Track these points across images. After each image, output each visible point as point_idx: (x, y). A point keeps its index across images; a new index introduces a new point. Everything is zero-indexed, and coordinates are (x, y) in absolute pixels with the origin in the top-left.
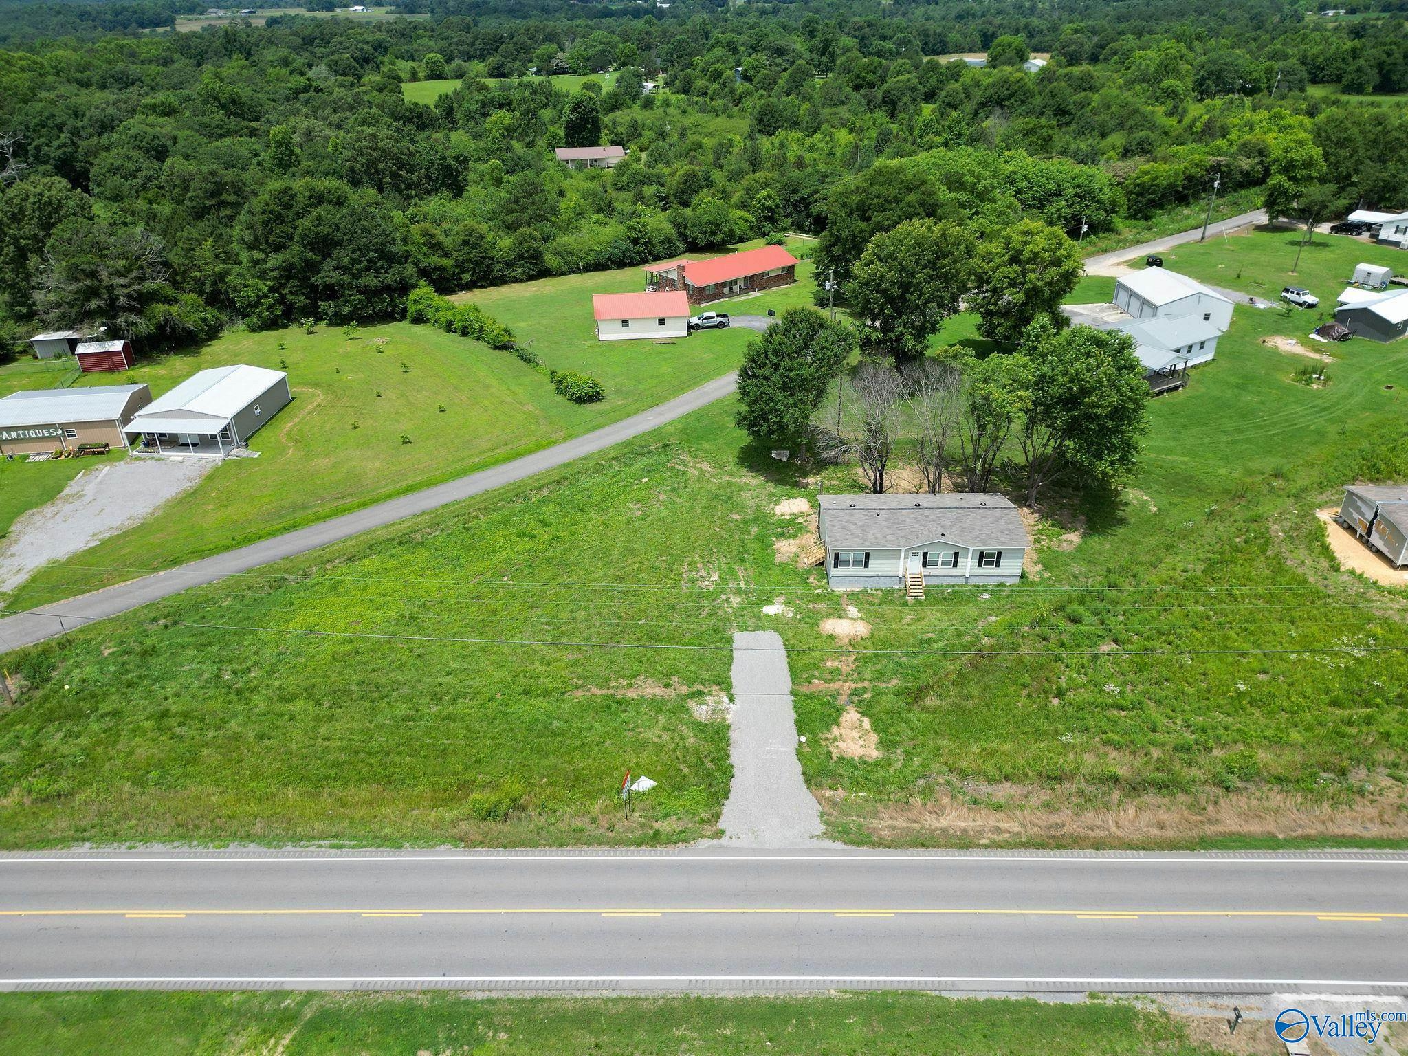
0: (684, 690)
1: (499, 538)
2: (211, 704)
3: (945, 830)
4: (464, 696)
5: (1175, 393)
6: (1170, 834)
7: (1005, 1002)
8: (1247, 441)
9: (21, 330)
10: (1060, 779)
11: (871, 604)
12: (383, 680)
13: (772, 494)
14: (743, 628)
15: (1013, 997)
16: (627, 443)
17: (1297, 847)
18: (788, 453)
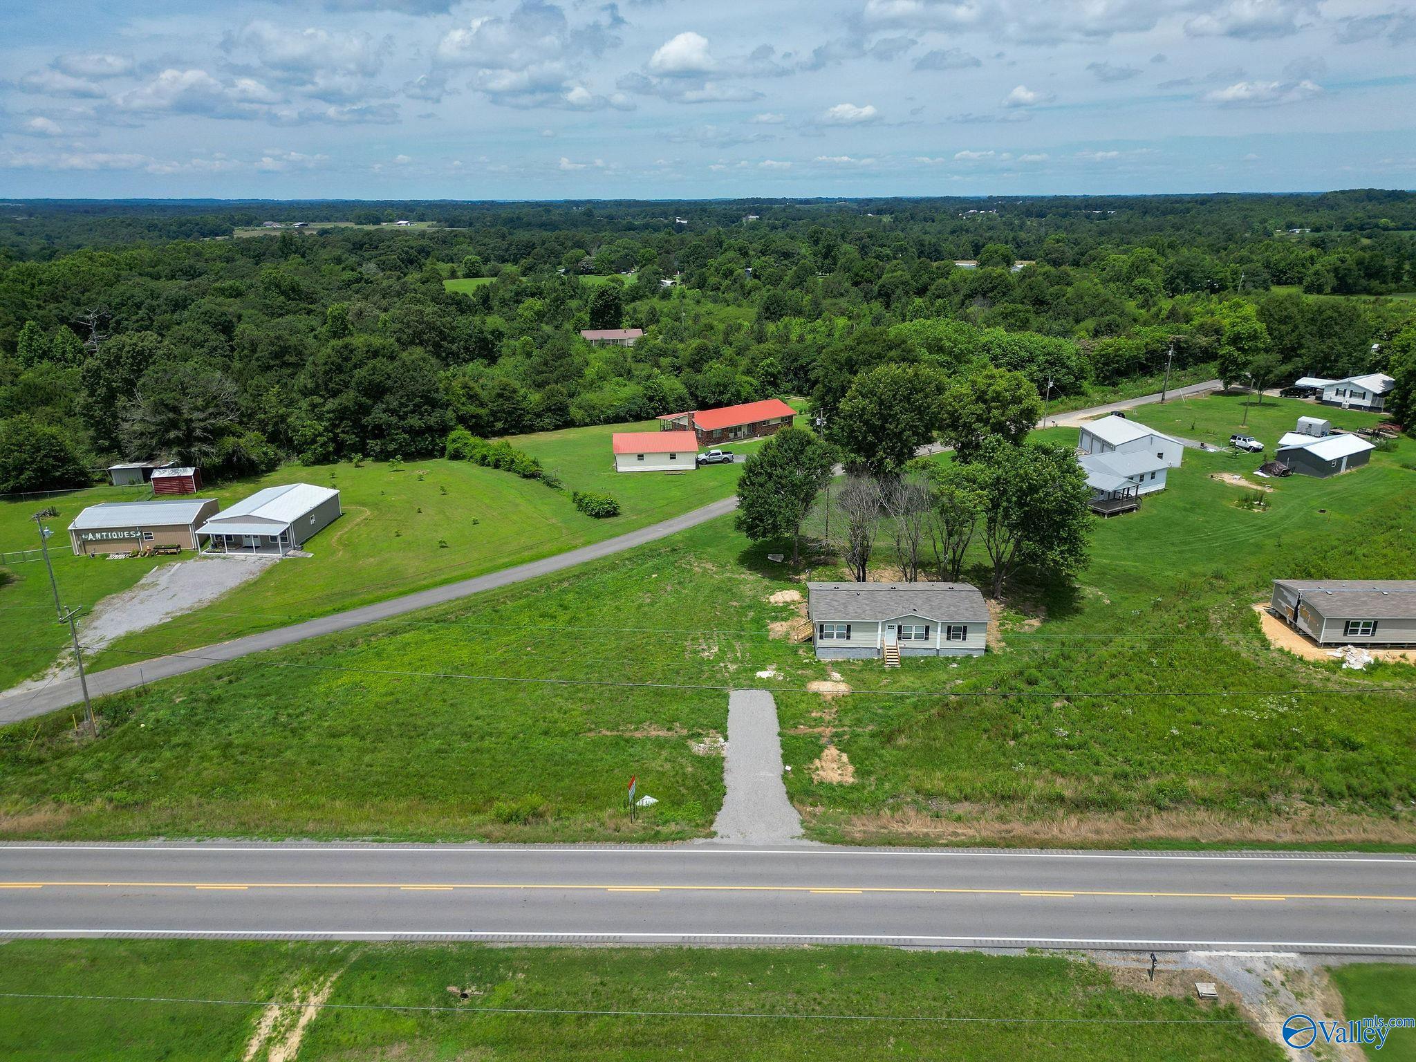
0: (685, 732)
1: (524, 618)
2: (270, 739)
3: (909, 834)
4: (491, 735)
5: (1130, 514)
6: (1106, 837)
7: (955, 954)
8: (1192, 551)
9: (101, 461)
10: (1012, 798)
11: (853, 671)
12: (419, 722)
13: (767, 588)
14: (737, 687)
15: (962, 951)
16: (641, 547)
17: (1218, 849)
18: (782, 556)
